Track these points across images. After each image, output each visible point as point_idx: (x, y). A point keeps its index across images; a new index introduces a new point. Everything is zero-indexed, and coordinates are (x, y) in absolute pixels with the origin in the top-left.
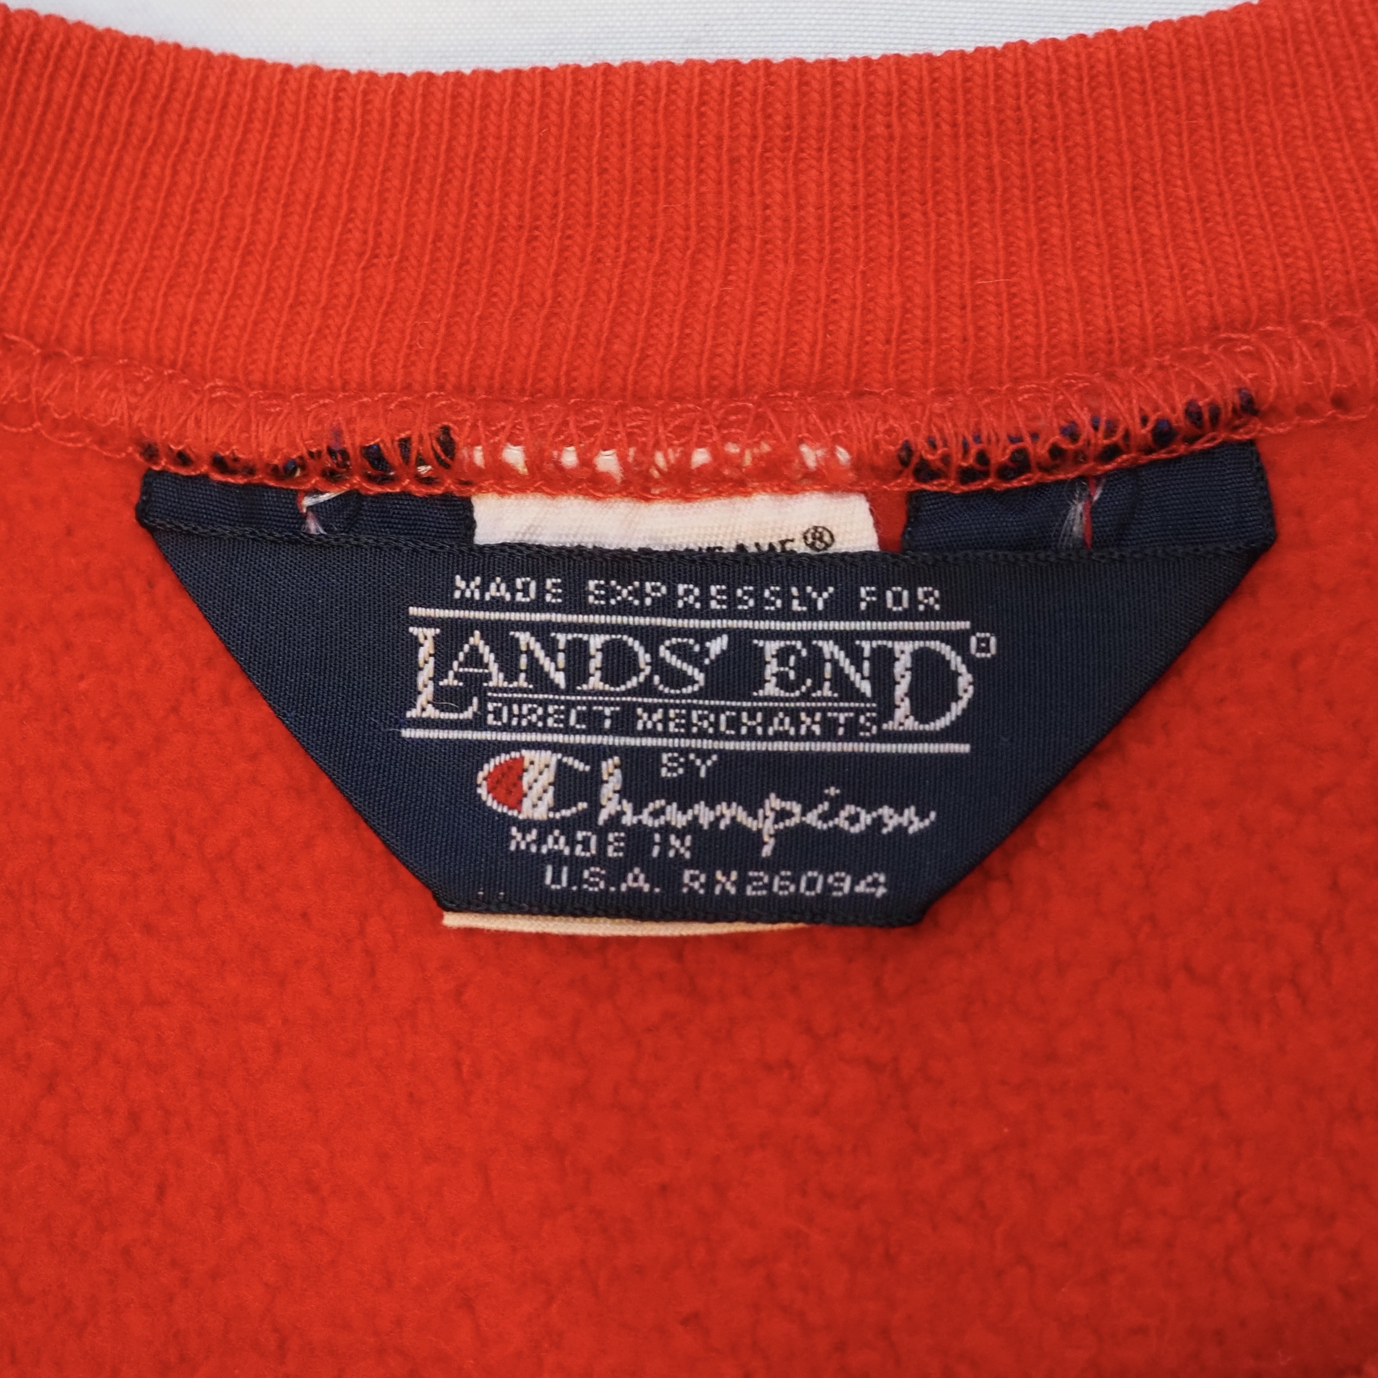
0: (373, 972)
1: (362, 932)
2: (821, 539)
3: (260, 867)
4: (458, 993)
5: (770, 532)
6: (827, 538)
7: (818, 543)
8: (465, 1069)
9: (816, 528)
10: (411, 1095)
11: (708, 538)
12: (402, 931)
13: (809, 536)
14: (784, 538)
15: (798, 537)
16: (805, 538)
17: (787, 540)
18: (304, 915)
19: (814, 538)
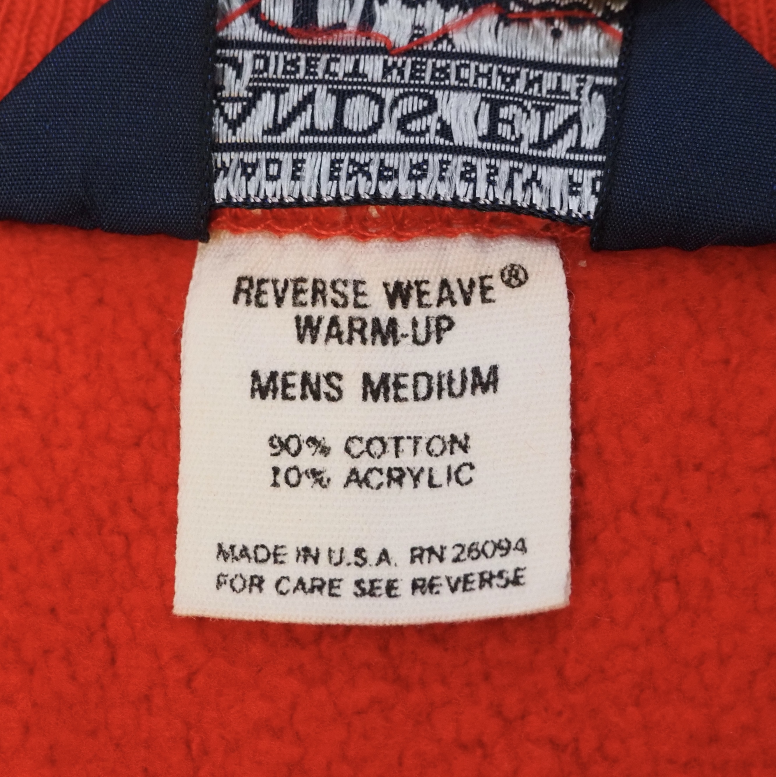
0: (113, 661)
1: (104, 626)
2: (516, 277)
3: (13, 568)
4: (189, 681)
5: (472, 269)
6: (521, 276)
7: (513, 280)
8: (194, 747)
9: (512, 266)
10: (146, 770)
11: (416, 273)
12: (139, 625)
13: (506, 273)
14: (483, 274)
15: (497, 274)
16: (502, 275)
17: (486, 277)
18: (53, 610)
19: (510, 275)
